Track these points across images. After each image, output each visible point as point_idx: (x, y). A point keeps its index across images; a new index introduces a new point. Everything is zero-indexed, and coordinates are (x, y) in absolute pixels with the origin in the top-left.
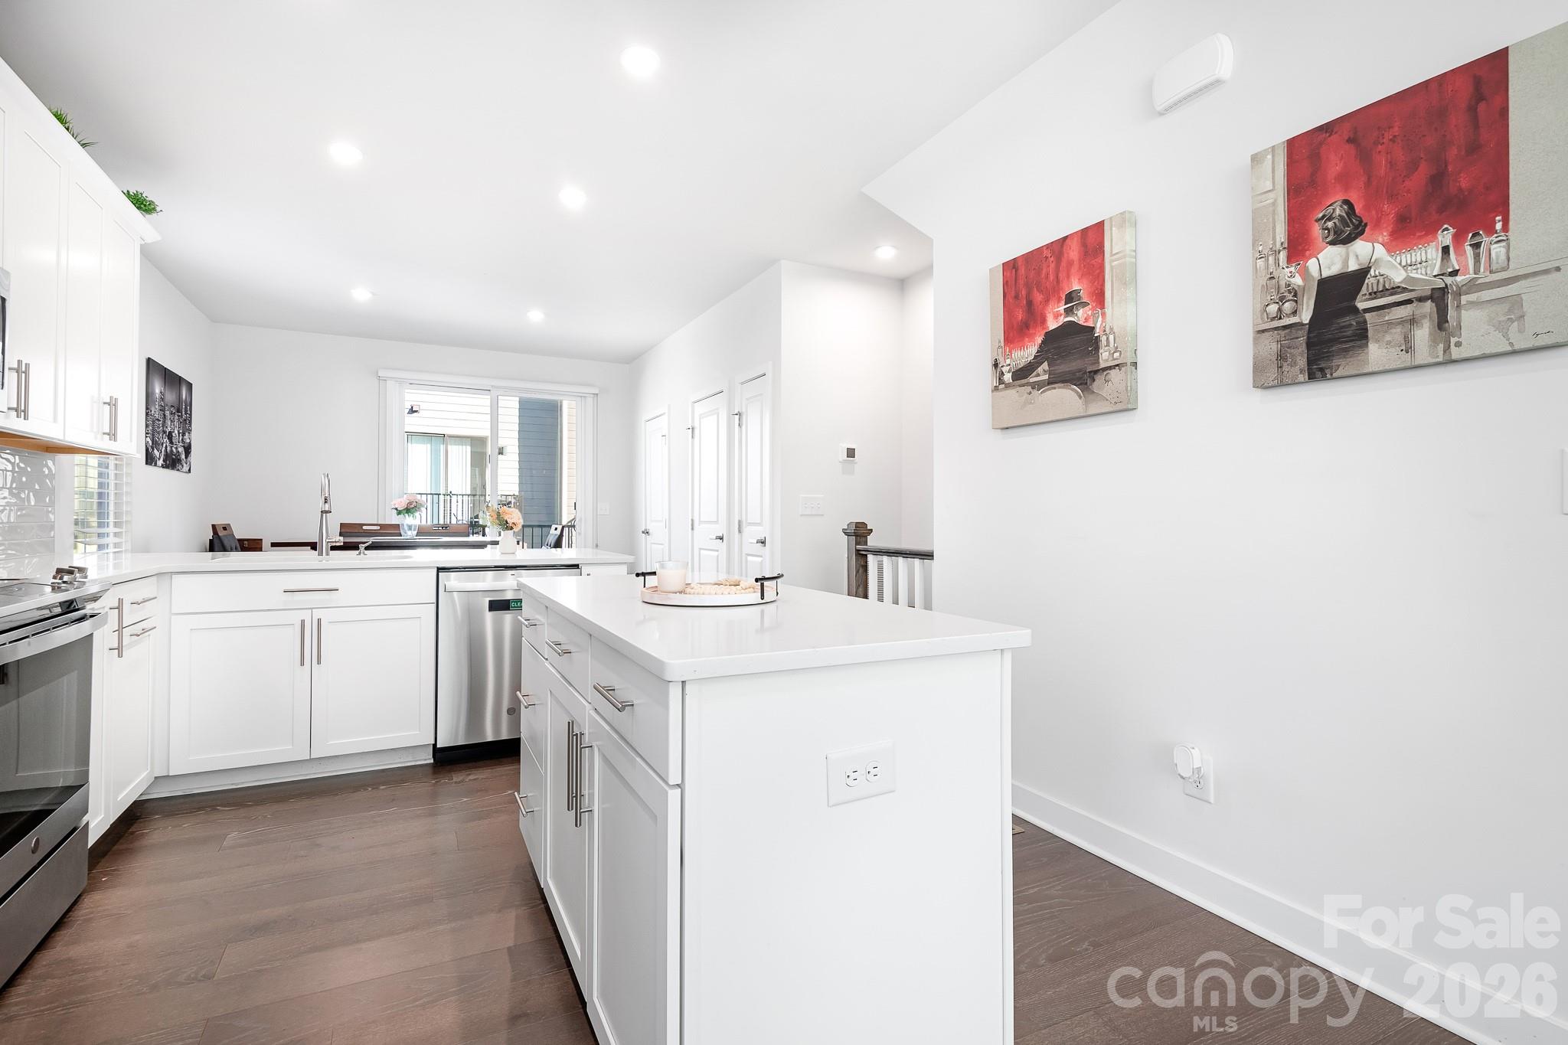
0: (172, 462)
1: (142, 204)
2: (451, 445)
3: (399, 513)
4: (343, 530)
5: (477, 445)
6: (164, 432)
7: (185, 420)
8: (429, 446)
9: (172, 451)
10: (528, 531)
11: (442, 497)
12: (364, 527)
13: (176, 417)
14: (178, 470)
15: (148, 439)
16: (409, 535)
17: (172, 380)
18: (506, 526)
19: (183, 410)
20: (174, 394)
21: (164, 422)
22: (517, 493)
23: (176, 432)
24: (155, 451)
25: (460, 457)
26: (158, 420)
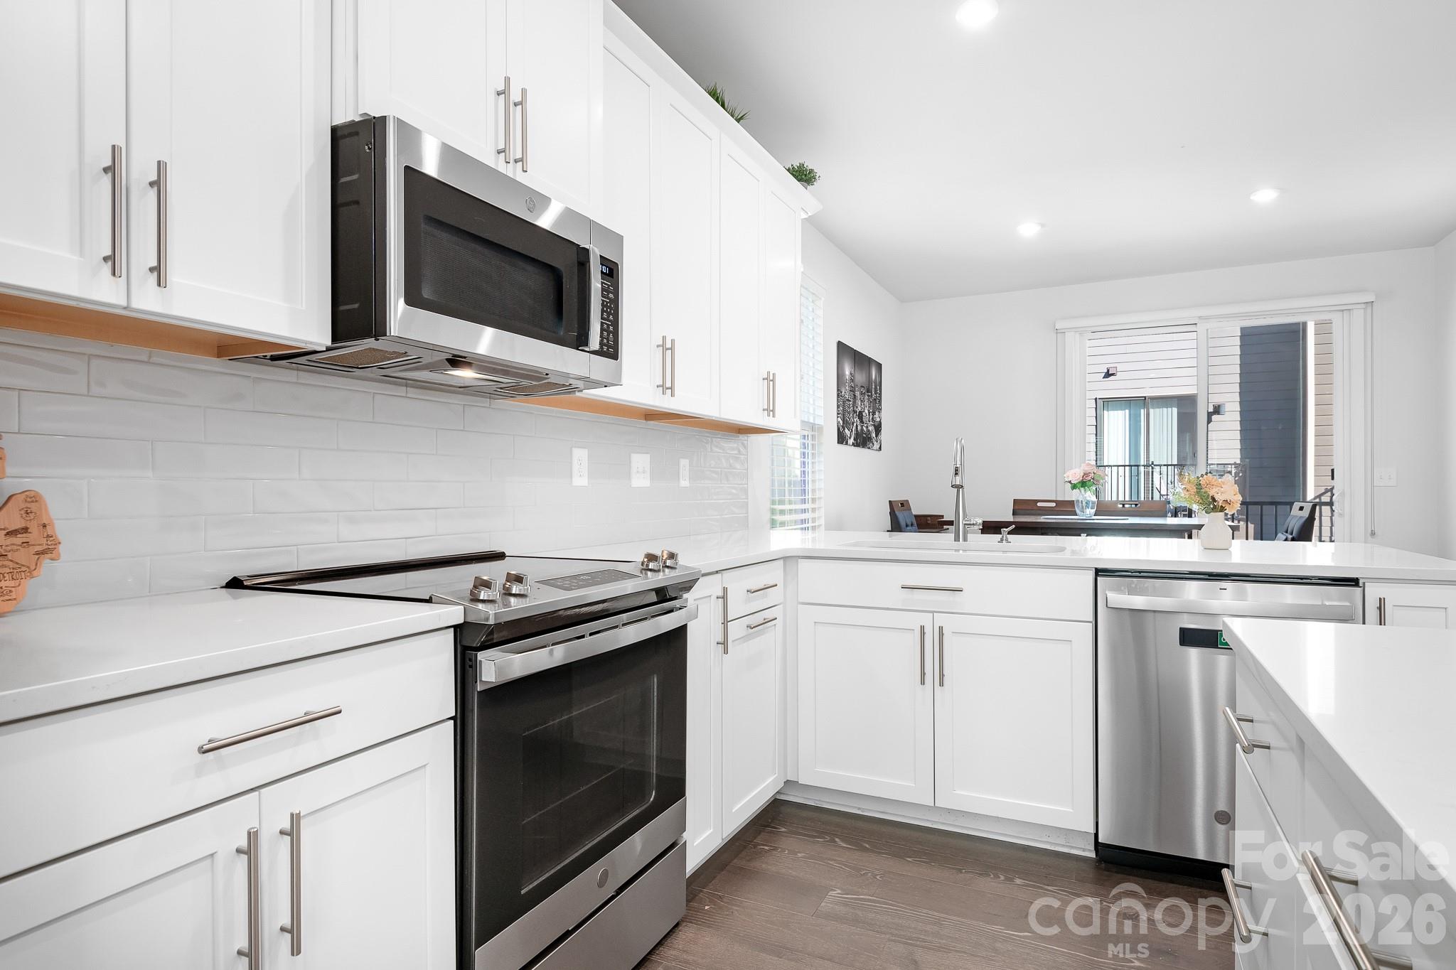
0: (863, 441)
1: (804, 176)
2: (1153, 408)
3: (1074, 487)
4: (1016, 507)
5: (1185, 405)
6: (855, 412)
7: (875, 400)
8: (1127, 411)
9: (862, 430)
10: (1255, 509)
11: (1142, 469)
12: (1039, 504)
13: (866, 397)
14: (869, 448)
15: (839, 419)
16: (1087, 515)
17: (860, 360)
18: (1213, 505)
19: (873, 390)
20: (864, 375)
21: (854, 402)
22: (1238, 462)
23: (867, 411)
24: (846, 430)
25: (1164, 422)
26: (848, 400)
